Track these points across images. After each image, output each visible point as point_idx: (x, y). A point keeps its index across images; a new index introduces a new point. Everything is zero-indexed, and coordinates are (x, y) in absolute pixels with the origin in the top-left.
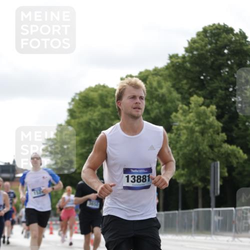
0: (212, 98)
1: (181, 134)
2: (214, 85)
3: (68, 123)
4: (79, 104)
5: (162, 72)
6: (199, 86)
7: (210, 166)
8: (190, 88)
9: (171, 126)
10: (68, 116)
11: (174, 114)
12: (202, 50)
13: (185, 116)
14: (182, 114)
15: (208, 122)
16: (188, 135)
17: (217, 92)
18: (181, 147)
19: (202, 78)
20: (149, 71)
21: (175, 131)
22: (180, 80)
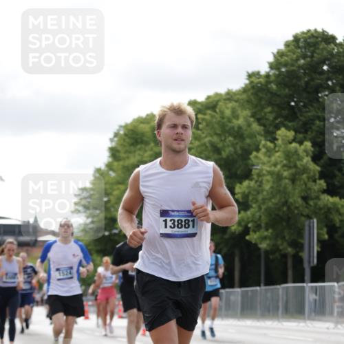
0: (306, 132)
1: (264, 182)
2: (309, 114)
3: (109, 166)
4: (124, 140)
5: (238, 96)
6: (289, 115)
7: (304, 226)
8: (275, 118)
9: (251, 171)
10: (109, 157)
11: (254, 153)
12: (292, 65)
13: (269, 157)
14: (265, 154)
15: (301, 165)
16: (274, 182)
17: (314, 124)
18: (264, 200)
19: (293, 104)
20: (220, 95)
21: (255, 177)
22: (263, 108)
